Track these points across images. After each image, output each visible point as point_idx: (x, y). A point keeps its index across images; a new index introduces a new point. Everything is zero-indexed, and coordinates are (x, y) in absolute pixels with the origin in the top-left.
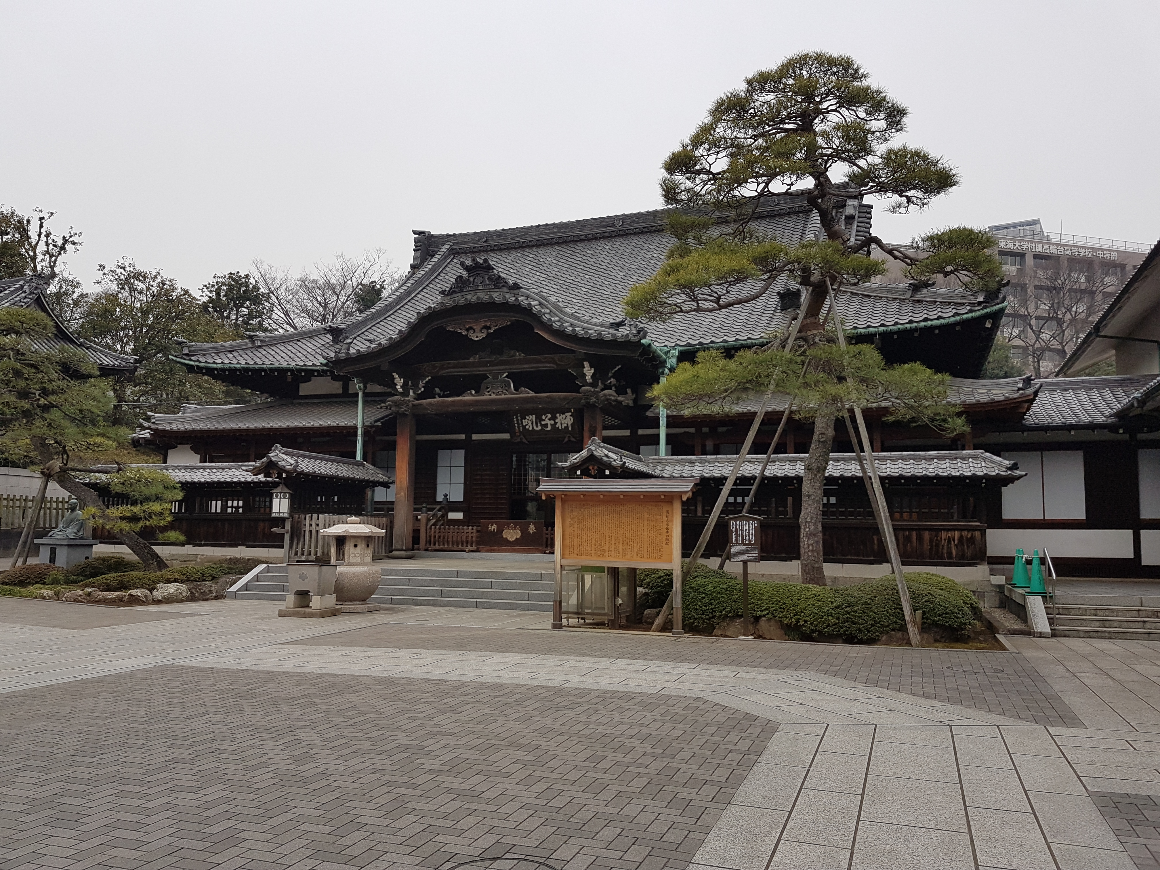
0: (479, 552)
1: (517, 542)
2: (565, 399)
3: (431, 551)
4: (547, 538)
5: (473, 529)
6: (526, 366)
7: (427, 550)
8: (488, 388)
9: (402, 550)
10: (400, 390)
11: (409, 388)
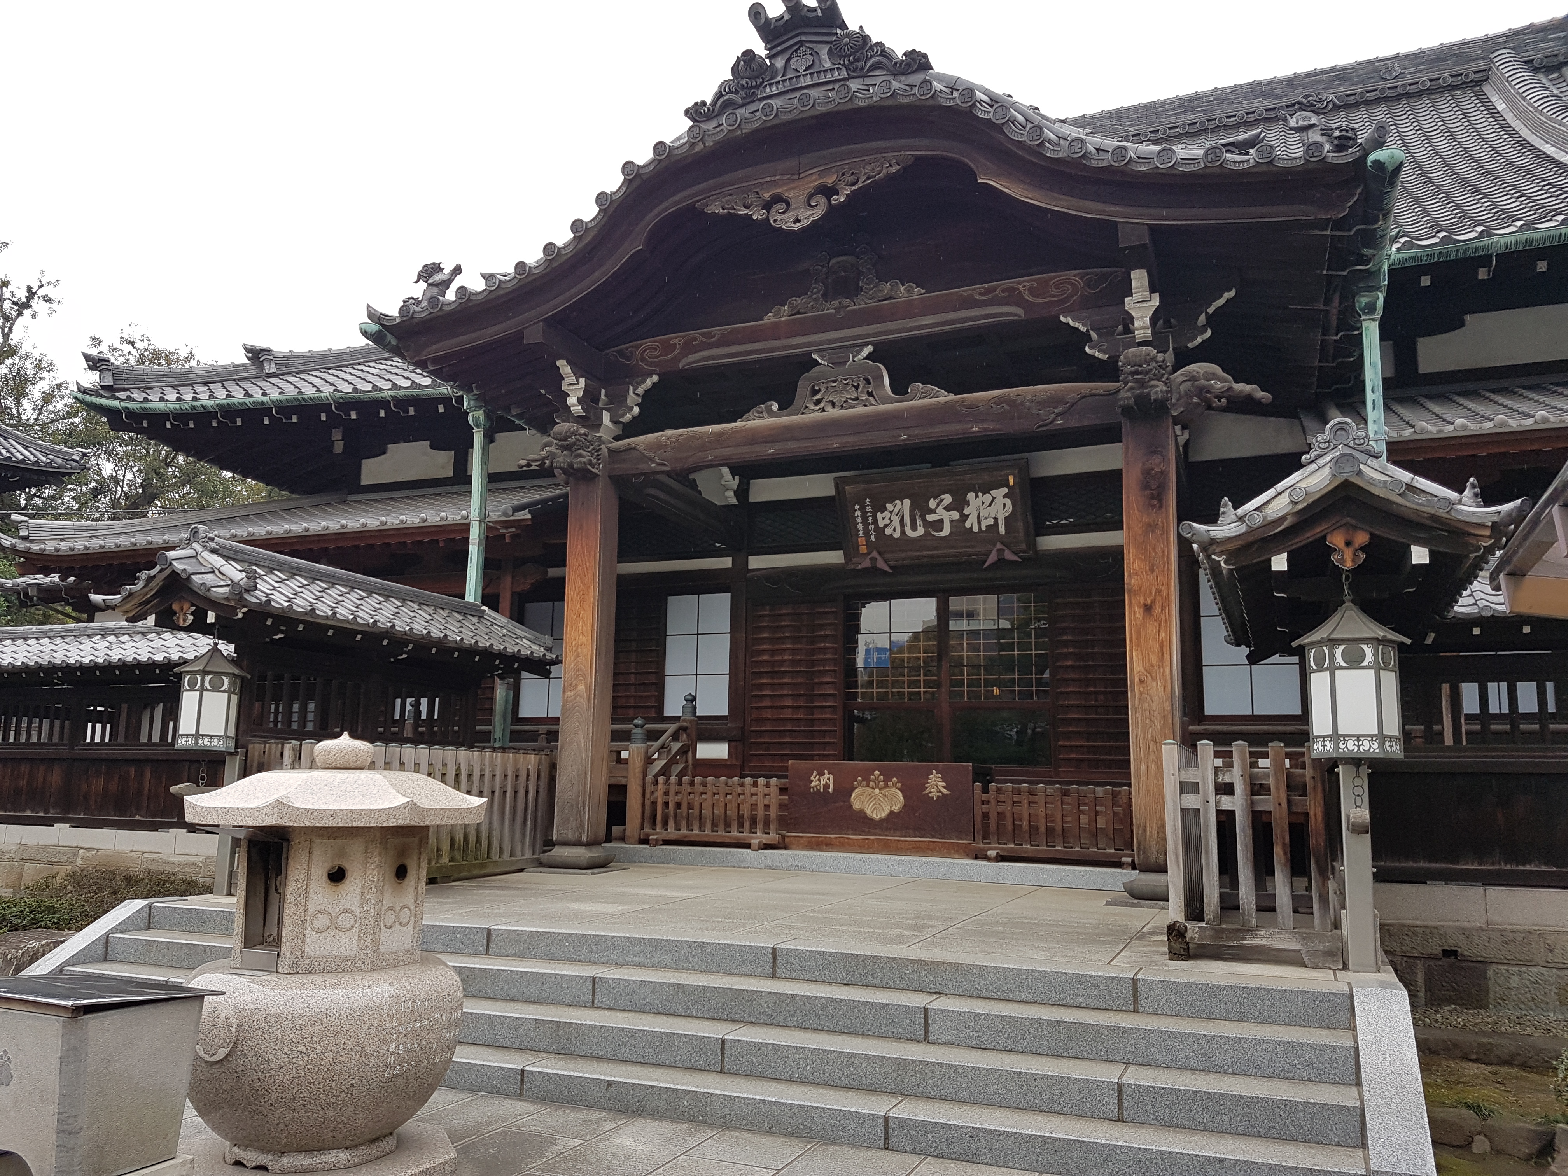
0: (786, 848)
1: (893, 822)
2: (1054, 401)
3: (656, 843)
4: (985, 815)
5: (768, 785)
6: (930, 319)
7: (645, 841)
8: (815, 392)
9: (578, 843)
10: (577, 410)
11: (600, 405)
